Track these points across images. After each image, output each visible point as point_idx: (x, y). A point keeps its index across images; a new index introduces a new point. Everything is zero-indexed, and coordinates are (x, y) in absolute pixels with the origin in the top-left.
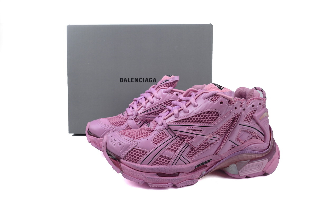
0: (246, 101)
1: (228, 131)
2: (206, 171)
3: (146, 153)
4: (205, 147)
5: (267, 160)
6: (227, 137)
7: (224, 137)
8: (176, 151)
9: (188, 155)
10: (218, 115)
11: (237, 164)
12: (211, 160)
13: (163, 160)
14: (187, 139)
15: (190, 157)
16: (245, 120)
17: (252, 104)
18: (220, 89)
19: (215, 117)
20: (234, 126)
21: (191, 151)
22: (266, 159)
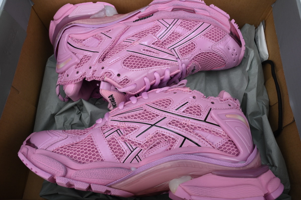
0: (85, 78)
1: (112, 47)
2: (140, 12)
3: (205, 35)
4: (140, 34)
5: (69, 16)
6: (114, 42)
7: (117, 42)
8: (173, 33)
9: (159, 28)
10: (124, 63)
11: (105, 16)
12: (134, 22)
13: (188, 25)
14: (159, 43)
15: (157, 25)
16: (90, 57)
17: (78, 75)
18: (113, 96)
19: (127, 62)
20: (105, 52)
21: (156, 31)
22: (71, 17)
